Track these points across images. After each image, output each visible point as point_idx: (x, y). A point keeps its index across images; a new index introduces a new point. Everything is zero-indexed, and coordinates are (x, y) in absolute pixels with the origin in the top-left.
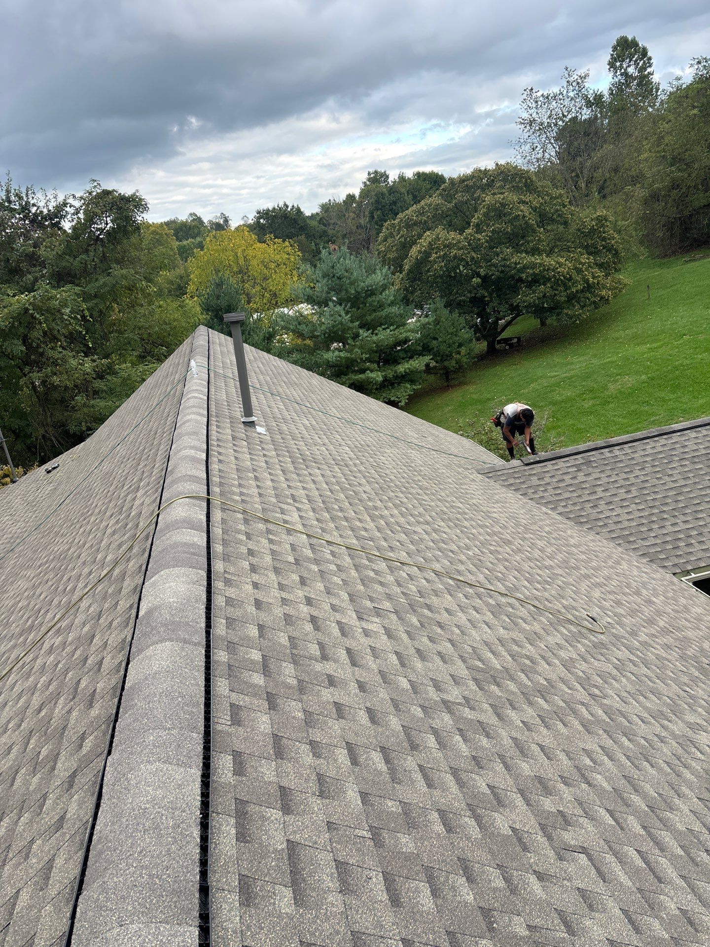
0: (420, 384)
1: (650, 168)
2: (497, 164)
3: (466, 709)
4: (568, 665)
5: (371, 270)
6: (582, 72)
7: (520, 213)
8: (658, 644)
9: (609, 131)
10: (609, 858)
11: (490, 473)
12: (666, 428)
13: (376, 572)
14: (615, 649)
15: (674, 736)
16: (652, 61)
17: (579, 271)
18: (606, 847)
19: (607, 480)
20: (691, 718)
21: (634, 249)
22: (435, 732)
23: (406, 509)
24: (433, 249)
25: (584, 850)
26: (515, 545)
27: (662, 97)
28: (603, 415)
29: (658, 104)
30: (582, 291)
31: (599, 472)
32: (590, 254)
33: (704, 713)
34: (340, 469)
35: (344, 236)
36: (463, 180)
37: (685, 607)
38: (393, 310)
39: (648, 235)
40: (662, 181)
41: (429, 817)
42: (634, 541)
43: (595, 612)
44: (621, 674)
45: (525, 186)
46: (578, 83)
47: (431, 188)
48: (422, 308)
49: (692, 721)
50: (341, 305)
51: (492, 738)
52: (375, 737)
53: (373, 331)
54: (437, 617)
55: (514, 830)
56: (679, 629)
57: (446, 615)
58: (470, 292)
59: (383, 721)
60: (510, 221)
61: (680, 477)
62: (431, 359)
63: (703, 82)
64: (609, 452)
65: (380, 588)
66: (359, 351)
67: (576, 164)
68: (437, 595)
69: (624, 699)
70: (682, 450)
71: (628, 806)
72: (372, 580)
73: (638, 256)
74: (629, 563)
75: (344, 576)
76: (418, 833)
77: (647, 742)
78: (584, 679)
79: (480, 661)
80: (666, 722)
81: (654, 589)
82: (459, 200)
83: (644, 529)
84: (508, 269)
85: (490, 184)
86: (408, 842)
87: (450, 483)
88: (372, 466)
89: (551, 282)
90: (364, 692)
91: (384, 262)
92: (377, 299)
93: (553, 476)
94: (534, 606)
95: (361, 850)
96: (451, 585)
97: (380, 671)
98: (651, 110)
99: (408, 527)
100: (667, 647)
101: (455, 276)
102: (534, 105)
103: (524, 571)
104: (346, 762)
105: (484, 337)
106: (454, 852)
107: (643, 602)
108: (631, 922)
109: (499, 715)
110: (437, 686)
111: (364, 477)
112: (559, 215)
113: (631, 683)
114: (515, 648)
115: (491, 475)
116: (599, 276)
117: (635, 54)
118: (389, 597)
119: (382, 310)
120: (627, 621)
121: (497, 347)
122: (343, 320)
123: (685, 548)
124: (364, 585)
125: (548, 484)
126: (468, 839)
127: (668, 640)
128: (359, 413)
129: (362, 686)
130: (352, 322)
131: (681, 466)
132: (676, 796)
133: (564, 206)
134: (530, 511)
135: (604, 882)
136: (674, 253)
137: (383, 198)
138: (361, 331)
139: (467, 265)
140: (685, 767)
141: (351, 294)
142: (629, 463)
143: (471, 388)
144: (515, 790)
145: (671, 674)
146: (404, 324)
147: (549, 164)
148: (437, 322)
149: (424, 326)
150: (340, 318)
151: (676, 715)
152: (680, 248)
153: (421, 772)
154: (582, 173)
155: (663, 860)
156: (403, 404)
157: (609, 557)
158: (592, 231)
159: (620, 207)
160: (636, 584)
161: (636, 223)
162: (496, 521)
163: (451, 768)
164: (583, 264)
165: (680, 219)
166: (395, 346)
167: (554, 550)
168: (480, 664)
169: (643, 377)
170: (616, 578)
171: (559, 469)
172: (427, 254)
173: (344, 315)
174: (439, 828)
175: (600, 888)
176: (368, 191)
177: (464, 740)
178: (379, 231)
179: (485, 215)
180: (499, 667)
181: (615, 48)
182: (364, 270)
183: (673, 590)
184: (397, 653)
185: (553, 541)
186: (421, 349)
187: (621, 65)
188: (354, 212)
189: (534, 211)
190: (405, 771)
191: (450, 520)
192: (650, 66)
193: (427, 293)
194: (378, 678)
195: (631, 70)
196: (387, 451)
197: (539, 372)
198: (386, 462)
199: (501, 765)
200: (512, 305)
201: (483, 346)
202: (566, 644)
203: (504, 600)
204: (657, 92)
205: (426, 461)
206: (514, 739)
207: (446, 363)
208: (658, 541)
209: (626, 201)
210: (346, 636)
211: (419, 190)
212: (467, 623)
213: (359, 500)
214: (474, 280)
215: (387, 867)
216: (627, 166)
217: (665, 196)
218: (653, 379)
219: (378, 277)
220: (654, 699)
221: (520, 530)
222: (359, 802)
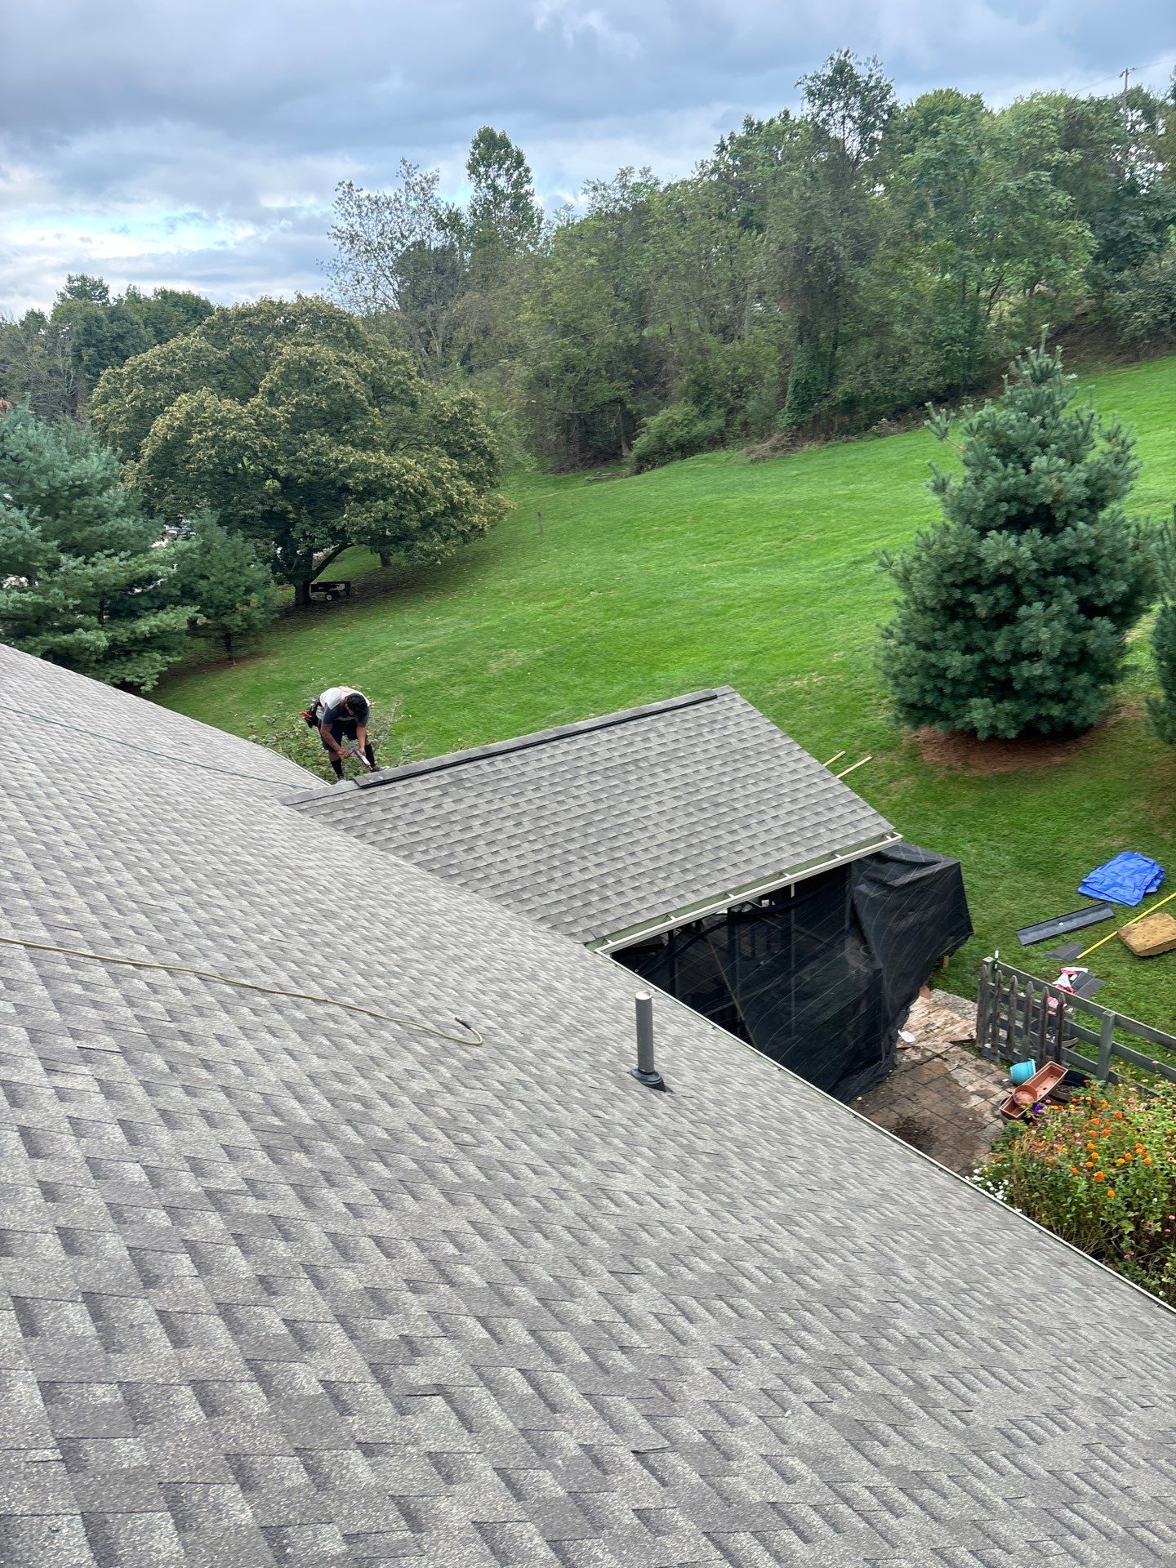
0: (179, 654)
1: (534, 335)
2: (300, 297)
3: (249, 1198)
4: (423, 1102)
5: (78, 451)
6: (429, 171)
7: (340, 380)
8: (561, 1051)
9: (473, 272)
10: (480, 1392)
11: (303, 803)
12: (569, 727)
13: (86, 986)
14: (497, 1068)
15: (579, 1186)
16: (530, 175)
17: (438, 482)
18: (475, 1376)
19: (487, 807)
20: (603, 1156)
21: (516, 454)
22: (191, 1248)
23: (149, 870)
24: (194, 425)
25: (440, 1390)
26: (343, 920)
27: (547, 232)
28: (482, 709)
29: (541, 242)
30: (443, 514)
31: (476, 796)
32: (453, 456)
33: (622, 1145)
34: (17, 804)
35: (25, 386)
36: (243, 314)
37: (600, 991)
38: (124, 524)
39: (534, 437)
40: (552, 357)
41: (175, 1397)
42: (529, 899)
43: (469, 1012)
44: (505, 1104)
45: (348, 338)
46: (423, 189)
47: (189, 320)
48: (178, 525)
49: (604, 1160)
50: (21, 508)
51: (295, 1240)
52: (74, 1277)
53: (87, 558)
54: (201, 1051)
55: (326, 1384)
56: (590, 1025)
57: (217, 1046)
58: (262, 503)
59: (91, 1245)
60: (326, 392)
61: (589, 799)
62: (197, 612)
63: (602, 219)
64: (489, 764)
65: (92, 1014)
66: (61, 593)
67: (426, 315)
68: (201, 1015)
69: (509, 1143)
70: (591, 759)
71: (509, 1304)
72: (77, 1000)
73: (523, 467)
74: (522, 932)
75: (18, 998)
76: (153, 1429)
77: (540, 1202)
78: (450, 1121)
79: (276, 1115)
80: (568, 1168)
81: (558, 969)
82: (236, 347)
83: (542, 879)
84: (324, 469)
85: (290, 328)
86: (132, 1450)
87: (233, 823)
88: (84, 797)
89: (395, 496)
90: (54, 1200)
91: (104, 439)
92: (93, 503)
93: (405, 805)
94: (371, 1014)
95: (40, 1486)
96: (228, 995)
97: (88, 1160)
98: (531, 249)
99: (154, 902)
100: (574, 1054)
101: (235, 475)
102: (355, 211)
103: (358, 960)
104: (12, 1334)
105: (290, 579)
106: (219, 1447)
107: (540, 991)
108: (510, 1484)
109: (307, 1202)
110: (197, 1168)
111: (67, 817)
112: (403, 391)
113: (520, 1117)
114: (338, 1086)
115: (305, 807)
116: (467, 493)
117: (506, 159)
118: (110, 1027)
119: (104, 523)
120: (517, 1022)
121: (313, 596)
122: (26, 536)
123: (600, 904)
124: (60, 1010)
125: (398, 817)
126: (245, 1418)
127: (576, 1043)
128: (59, 702)
129: (49, 1192)
130: (44, 539)
131: (591, 782)
132: (580, 1276)
133: (411, 378)
134: (370, 862)
135: (471, 1431)
136: (573, 466)
137: (100, 327)
138: (63, 558)
139: (254, 457)
140: (594, 1229)
141: (42, 491)
142: (519, 780)
143: (271, 663)
144: (331, 1318)
145: (578, 1094)
146: (146, 550)
147: (384, 308)
148: (206, 549)
149: (182, 555)
150: (20, 532)
151: (582, 1154)
152: (581, 460)
153: (162, 1323)
154: (435, 330)
155: (558, 1377)
156: (148, 688)
157: (493, 926)
158: (454, 420)
159: (494, 389)
160: (530, 963)
161: (518, 416)
162: (313, 883)
163: (219, 1304)
164: (444, 471)
165: (578, 416)
166: (131, 586)
167: (406, 921)
168: (276, 1121)
169: (538, 651)
170: (502, 956)
171: (414, 793)
172: (184, 433)
173: (28, 527)
174: (193, 1412)
175: (464, 1443)
176: (69, 310)
177: (244, 1252)
178: (92, 385)
179: (283, 376)
180: (308, 1121)
181: (476, 145)
182: (65, 450)
183: (583, 967)
184: (122, 1123)
185: (406, 908)
186: (179, 593)
187: (487, 172)
188: (42, 345)
189: (364, 380)
190: (132, 1326)
191: (230, 884)
192: (528, 182)
193: (187, 499)
194: (85, 1172)
195: (501, 182)
196: (115, 770)
197: (383, 639)
198: (111, 789)
199: (309, 1282)
200: (334, 529)
201: (288, 593)
202: (422, 1069)
203: (320, 1010)
204: (539, 223)
205: (188, 787)
206: (332, 1236)
207: (226, 620)
208: (563, 897)
209: (502, 381)
210: (20, 1106)
211: (167, 321)
212: (256, 1055)
213: (54, 858)
214: (268, 482)
215: (91, 1503)
216: (500, 328)
217: (557, 380)
218: (551, 654)
219: (94, 464)
220: (552, 1134)
221: (351, 894)
222: (38, 1401)
